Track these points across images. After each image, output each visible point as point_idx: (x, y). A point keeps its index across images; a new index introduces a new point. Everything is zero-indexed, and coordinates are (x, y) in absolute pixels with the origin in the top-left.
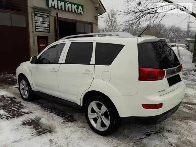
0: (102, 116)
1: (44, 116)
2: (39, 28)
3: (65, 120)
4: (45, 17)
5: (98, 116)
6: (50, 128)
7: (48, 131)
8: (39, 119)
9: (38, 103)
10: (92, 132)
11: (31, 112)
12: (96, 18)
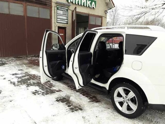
0: (129, 101)
1: (72, 95)
2: (60, 20)
3: (90, 100)
4: (65, 11)
5: (124, 101)
6: (80, 106)
7: (79, 109)
8: (69, 97)
9: (64, 82)
10: (117, 114)
11: (61, 91)
12: (106, 12)
